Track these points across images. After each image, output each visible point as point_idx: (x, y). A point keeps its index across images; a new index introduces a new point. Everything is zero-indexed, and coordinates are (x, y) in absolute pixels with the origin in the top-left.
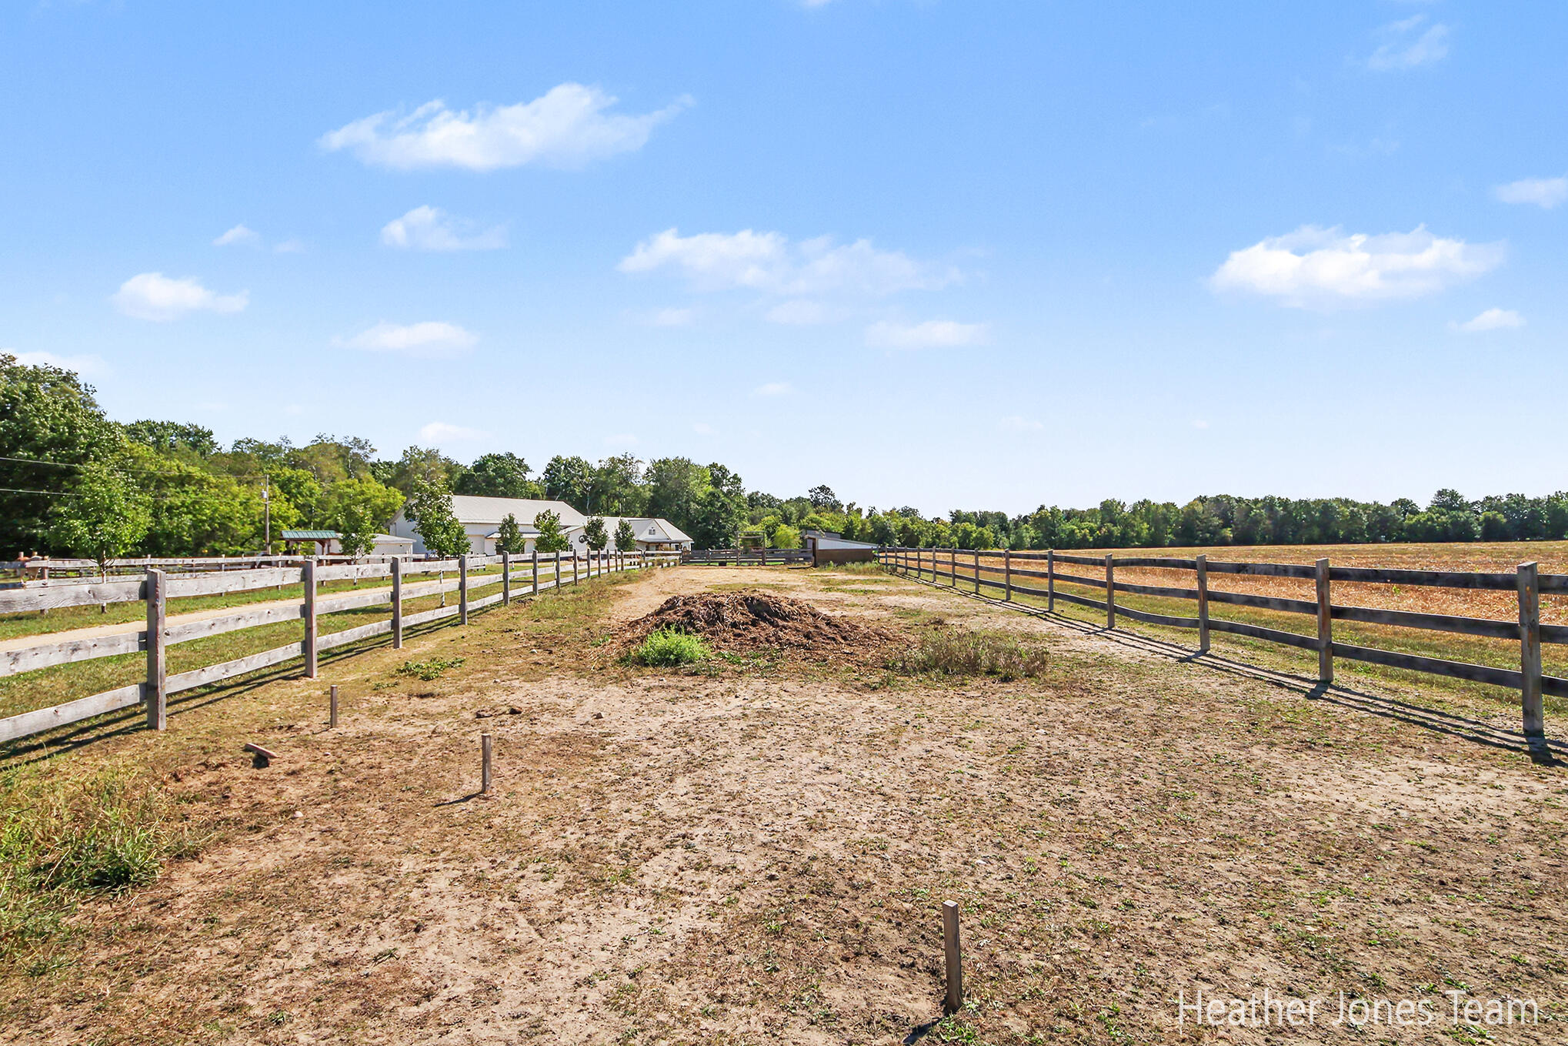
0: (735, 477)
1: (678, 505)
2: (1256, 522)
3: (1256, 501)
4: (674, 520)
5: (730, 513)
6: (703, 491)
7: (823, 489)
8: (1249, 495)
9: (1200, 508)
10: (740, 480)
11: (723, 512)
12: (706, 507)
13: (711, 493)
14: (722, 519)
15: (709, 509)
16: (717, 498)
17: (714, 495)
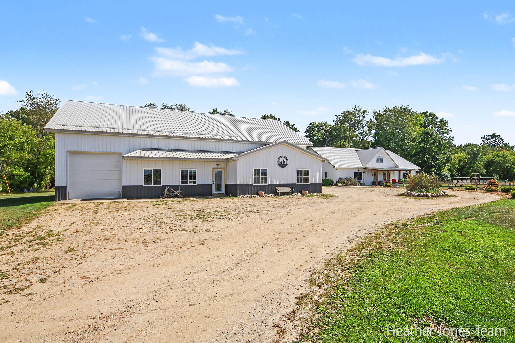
0: (442, 121)
6: (416, 131)
11: (436, 147)
12: (420, 143)
13: (424, 132)
14: (435, 152)
15: (422, 145)
16: (430, 135)
17: (428, 133)
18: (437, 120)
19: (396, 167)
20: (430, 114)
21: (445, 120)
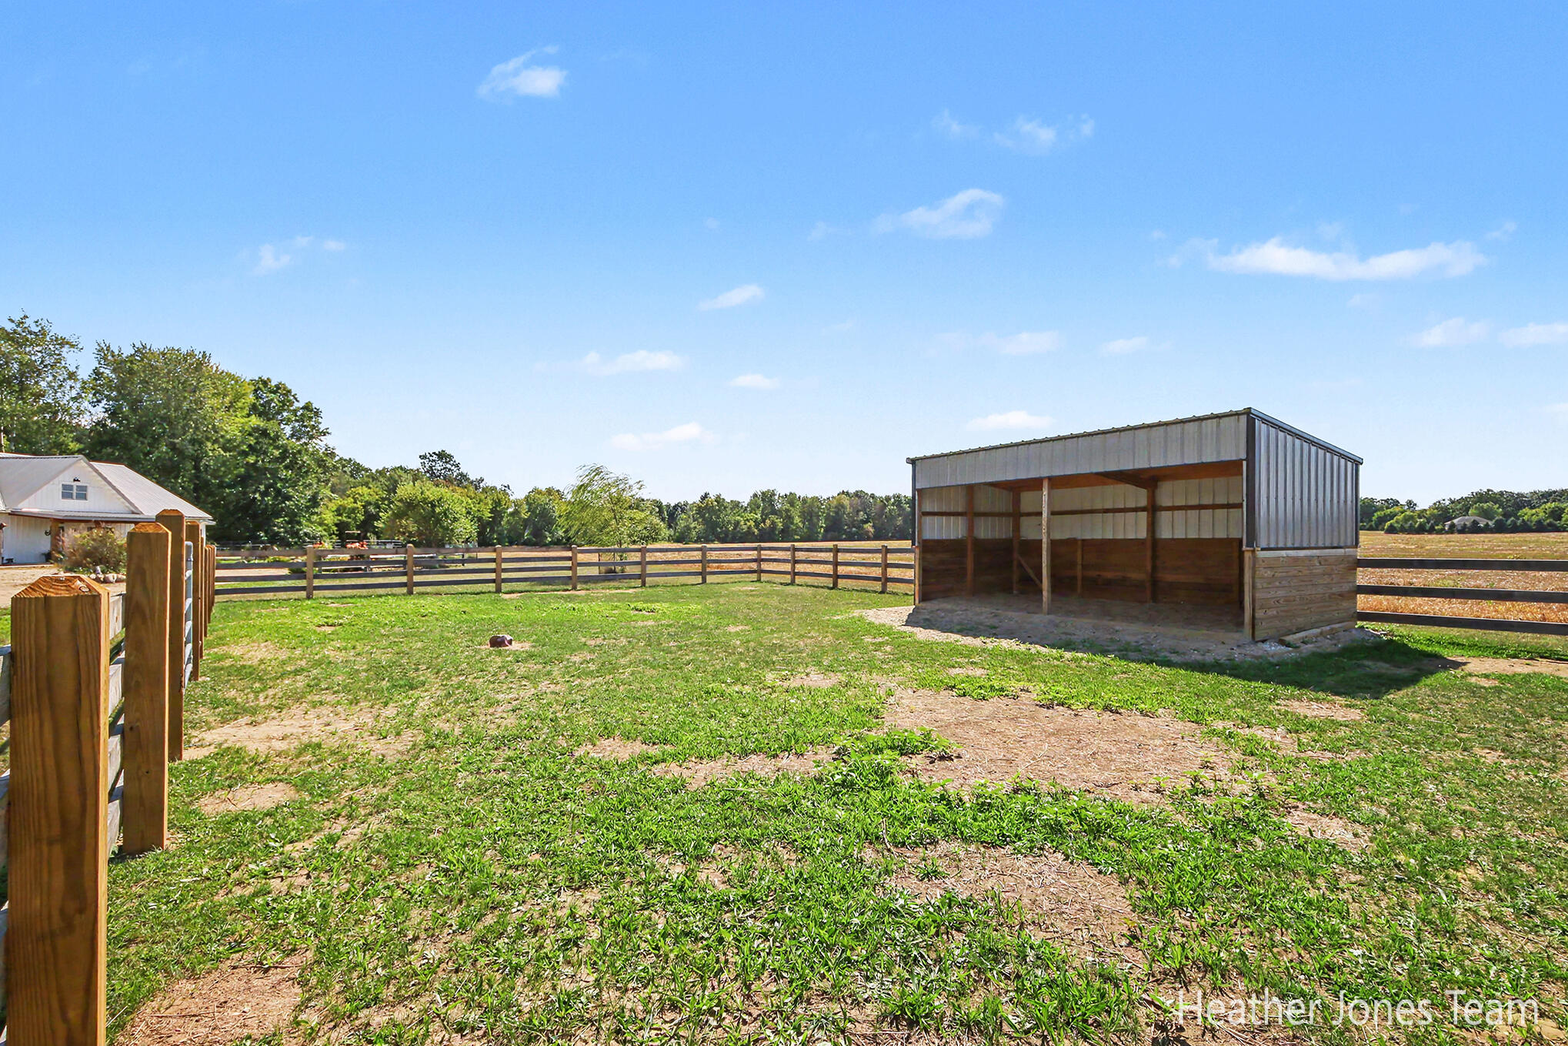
0: (307, 407)
1: (173, 447)
2: (891, 518)
3: (888, 499)
4: (164, 474)
5: (301, 471)
6: (235, 425)
7: (442, 456)
8: (881, 493)
9: (846, 502)
10: (317, 413)
11: (287, 467)
12: (245, 454)
13: (256, 429)
14: (285, 481)
15: (251, 459)
16: (271, 438)
17: (264, 433)
18: (296, 405)
19: (133, 513)
20: (278, 387)
21: (314, 406)
